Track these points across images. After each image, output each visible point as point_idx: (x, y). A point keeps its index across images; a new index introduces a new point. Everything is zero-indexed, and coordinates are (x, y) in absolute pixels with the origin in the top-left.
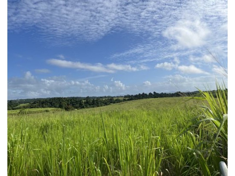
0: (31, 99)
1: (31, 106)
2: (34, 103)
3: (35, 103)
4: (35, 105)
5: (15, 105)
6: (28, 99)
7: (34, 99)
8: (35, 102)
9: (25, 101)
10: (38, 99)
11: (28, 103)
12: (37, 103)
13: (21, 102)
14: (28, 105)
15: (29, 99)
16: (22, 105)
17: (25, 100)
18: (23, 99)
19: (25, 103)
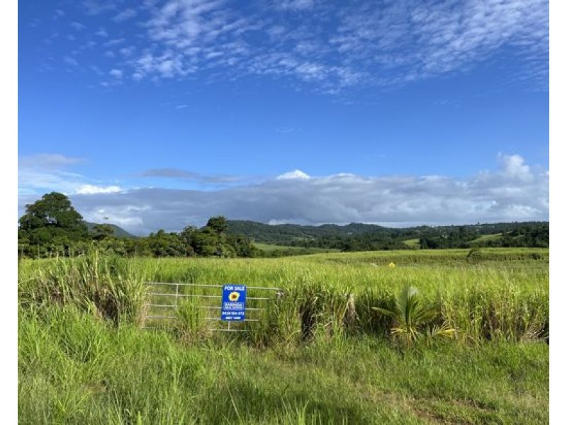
0: (509, 224)
1: (507, 242)
2: (514, 234)
3: (517, 235)
4: (515, 238)
5: (471, 237)
6: (500, 224)
7: (516, 222)
8: (516, 231)
9: (493, 227)
10: (525, 223)
11: (500, 232)
12: (522, 234)
13: (486, 229)
14: (498, 238)
15: (504, 224)
16: (485, 238)
17: (493, 225)
18: (489, 223)
19: (493, 233)
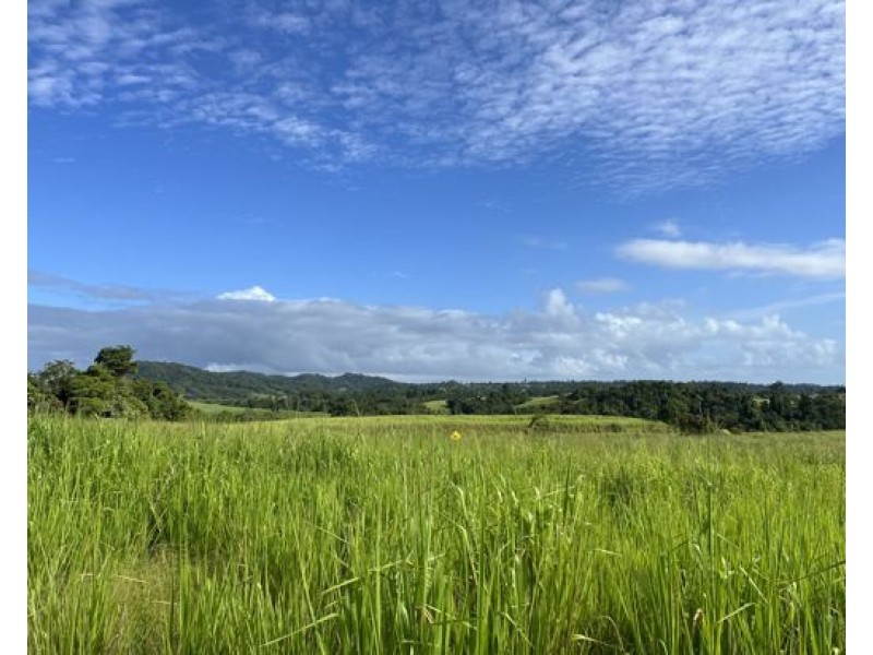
0: (563, 383)
1: (566, 408)
2: (574, 397)
3: (577, 399)
4: (575, 402)
5: (517, 399)
6: (553, 383)
7: (573, 382)
8: (577, 392)
9: (544, 386)
10: (584, 383)
11: (555, 393)
12: (584, 396)
13: (536, 389)
14: (554, 402)
15: (558, 383)
16: (537, 401)
17: (543, 383)
18: (539, 380)
19: (544, 396)
